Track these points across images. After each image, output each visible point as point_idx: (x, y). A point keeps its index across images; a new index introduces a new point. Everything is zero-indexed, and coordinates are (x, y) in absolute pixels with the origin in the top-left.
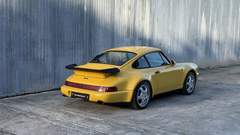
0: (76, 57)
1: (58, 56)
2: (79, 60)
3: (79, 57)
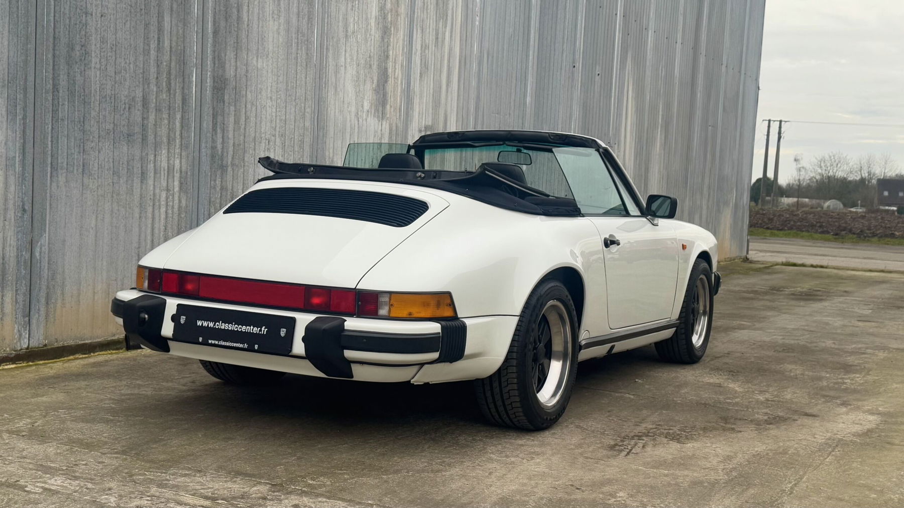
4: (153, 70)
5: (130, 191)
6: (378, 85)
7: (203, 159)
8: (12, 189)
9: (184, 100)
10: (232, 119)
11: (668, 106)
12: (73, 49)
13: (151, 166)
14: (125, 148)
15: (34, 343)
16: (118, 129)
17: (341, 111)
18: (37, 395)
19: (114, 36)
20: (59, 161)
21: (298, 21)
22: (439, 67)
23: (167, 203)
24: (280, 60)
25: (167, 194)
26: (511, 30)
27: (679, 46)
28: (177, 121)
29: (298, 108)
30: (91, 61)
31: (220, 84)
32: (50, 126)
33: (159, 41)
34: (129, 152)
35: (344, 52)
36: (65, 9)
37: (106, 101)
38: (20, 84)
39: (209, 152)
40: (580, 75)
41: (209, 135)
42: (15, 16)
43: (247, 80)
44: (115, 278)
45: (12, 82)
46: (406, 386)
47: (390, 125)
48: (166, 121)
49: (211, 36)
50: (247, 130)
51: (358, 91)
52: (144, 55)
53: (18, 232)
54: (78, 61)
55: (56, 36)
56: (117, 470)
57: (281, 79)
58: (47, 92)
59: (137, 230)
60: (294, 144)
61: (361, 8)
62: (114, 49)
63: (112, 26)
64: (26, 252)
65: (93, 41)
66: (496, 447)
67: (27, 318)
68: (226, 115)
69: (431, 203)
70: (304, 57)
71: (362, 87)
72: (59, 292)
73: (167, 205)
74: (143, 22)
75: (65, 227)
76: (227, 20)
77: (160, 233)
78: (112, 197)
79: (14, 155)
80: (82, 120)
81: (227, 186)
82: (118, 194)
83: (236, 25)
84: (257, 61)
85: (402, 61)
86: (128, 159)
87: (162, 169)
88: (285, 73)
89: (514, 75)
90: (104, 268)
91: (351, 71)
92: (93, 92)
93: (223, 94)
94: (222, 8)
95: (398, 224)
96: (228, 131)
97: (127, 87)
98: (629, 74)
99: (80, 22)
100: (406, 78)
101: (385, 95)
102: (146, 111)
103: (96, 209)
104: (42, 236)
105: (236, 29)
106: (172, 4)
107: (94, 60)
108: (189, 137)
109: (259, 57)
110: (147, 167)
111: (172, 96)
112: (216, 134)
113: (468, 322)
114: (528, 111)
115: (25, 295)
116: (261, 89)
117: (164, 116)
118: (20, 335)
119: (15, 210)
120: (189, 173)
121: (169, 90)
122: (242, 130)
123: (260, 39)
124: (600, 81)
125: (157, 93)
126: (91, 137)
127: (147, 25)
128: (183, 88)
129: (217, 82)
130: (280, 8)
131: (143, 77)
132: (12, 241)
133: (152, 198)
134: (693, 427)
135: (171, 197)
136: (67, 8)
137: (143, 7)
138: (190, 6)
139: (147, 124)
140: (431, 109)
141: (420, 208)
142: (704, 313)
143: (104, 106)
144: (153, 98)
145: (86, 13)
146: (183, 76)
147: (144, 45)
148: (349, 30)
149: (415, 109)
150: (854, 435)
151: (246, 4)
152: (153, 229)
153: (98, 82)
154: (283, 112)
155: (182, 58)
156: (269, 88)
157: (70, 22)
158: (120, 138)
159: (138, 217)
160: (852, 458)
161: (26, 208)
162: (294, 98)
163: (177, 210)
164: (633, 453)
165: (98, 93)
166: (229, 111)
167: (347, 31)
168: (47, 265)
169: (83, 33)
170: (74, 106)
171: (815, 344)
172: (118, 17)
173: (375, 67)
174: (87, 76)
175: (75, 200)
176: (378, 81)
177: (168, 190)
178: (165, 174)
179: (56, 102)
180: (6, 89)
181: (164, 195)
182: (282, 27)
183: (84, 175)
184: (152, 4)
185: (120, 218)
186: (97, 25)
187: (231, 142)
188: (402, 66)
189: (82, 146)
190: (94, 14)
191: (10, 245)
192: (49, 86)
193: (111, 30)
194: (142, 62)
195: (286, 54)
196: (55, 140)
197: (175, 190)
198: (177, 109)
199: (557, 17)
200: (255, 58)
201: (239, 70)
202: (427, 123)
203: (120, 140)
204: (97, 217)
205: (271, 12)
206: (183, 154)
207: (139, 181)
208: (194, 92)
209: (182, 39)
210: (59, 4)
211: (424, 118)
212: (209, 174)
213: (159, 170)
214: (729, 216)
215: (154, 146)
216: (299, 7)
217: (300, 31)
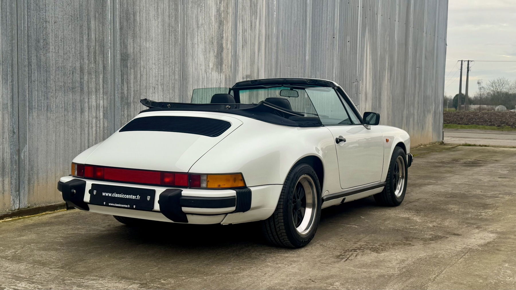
0: (86, 114)
1: (31, 108)
2: (94, 125)
3: (94, 115)
4: (86, 51)
5: (75, 119)
6: (217, 54)
7: (117, 99)
8: (7, 121)
9: (104, 67)
10: (132, 77)
11: (391, 57)
12: (39, 42)
13: (86, 105)
14: (71, 96)
15: (22, 206)
16: (67, 85)
17: (196, 69)
18: (21, 236)
19: (62, 34)
20: (33, 105)
21: (169, 20)
22: (253, 42)
23: (96, 125)
24: (159, 42)
25: (96, 120)
26: (296, 19)
27: (397, 23)
28: (100, 79)
29: (171, 68)
30: (49, 48)
31: (125, 58)
32: (27, 85)
33: (88, 35)
34: (73, 97)
35: (197, 36)
36: (33, 20)
37: (59, 70)
38: (9, 63)
39: (120, 96)
40: (338, 42)
41: (119, 86)
42: (5, 25)
43: (140, 55)
44: (67, 168)
45: (4, 62)
46: (218, 226)
47: (226, 76)
48: (94, 80)
49: (119, 31)
50: (141, 82)
51: (205, 57)
52: (80, 43)
53: (11, 145)
54: (42, 48)
55: (29, 35)
56: (56, 278)
57: (160, 53)
58: (25, 67)
59: (79, 140)
60: (169, 89)
61: (206, 11)
62: (63, 41)
63: (61, 28)
64: (16, 156)
65: (51, 37)
66: (272, 258)
67: (18, 192)
68: (129, 75)
69: (233, 123)
70: (173, 40)
71: (208, 55)
72: (36, 177)
73: (96, 126)
74: (79, 25)
75: (38, 141)
76: (127, 22)
77: (93, 142)
78: (64, 123)
79: (7, 102)
80: (45, 81)
81: (131, 114)
82: (68, 121)
83: (133, 24)
84: (146, 43)
85: (231, 39)
86: (73, 101)
87: (93, 107)
88: (163, 49)
89: (298, 45)
90: (61, 163)
91: (201, 46)
92: (51, 65)
93: (127, 63)
94: (124, 15)
95: (213, 135)
96: (130, 83)
97: (71, 62)
98: (367, 40)
99: (42, 27)
100: (234, 49)
101: (222, 59)
102: (82, 74)
103: (55, 130)
104: (24, 146)
105: (133, 26)
106: (95, 14)
107: (51, 47)
108: (107, 88)
109: (147, 42)
110: (84, 105)
111: (97, 65)
112: (123, 85)
113: (252, 189)
114: (307, 64)
115: (16, 179)
116: (149, 59)
117: (93, 77)
118: (14, 202)
119: (9, 132)
120: (108, 108)
121: (95, 62)
122: (139, 83)
123: (147, 31)
124: (350, 45)
125: (88, 64)
126: (51, 90)
127: (81, 27)
128: (103, 61)
129: (123, 56)
130: (158, 13)
131: (80, 56)
132: (7, 150)
133: (87, 122)
134: (387, 244)
135: (98, 122)
136: (35, 19)
137: (79, 16)
138: (106, 15)
139: (83, 82)
140: (249, 67)
141: (226, 125)
142: (402, 177)
143: (58, 73)
144: (86, 67)
145: (46, 22)
146: (103, 53)
147: (80, 38)
148: (199, 24)
149: (240, 66)
150: (479, 246)
151: (138, 12)
152: (88, 140)
153: (54, 60)
154: (162, 71)
155: (102, 44)
156: (154, 58)
157: (37, 26)
158: (68, 90)
159: (80, 134)
160: (474, 259)
161: (15, 131)
162: (168, 63)
163: (102, 129)
164: (349, 260)
165: (54, 66)
166: (131, 72)
167: (198, 24)
168: (28, 162)
169: (44, 32)
170: (41, 73)
171: (470, 193)
172: (64, 22)
173: (215, 43)
174: (47, 57)
175: (43, 125)
176: (217, 51)
177: (96, 118)
178: (94, 109)
179: (30, 72)
180: (1, 66)
181: (94, 120)
182: (160, 24)
183: (48, 111)
184: (84, 14)
185: (69, 134)
186: (52, 28)
187: (132, 89)
188: (231, 42)
189: (46, 96)
190: (50, 22)
191: (7, 152)
192: (26, 63)
193: (60, 30)
194: (79, 48)
195: (163, 39)
196: (31, 92)
197: (101, 118)
198: (100, 72)
199: (322, 10)
200: (145, 42)
201: (135, 49)
202: (247, 74)
203: (68, 91)
204: (56, 134)
205: (153, 16)
206: (105, 97)
207: (80, 114)
208: (110, 62)
209: (102, 33)
210: (30, 17)
211: (245, 71)
212: (120, 108)
213: (91, 107)
214: (431, 118)
215: (87, 93)
216: (169, 12)
217: (171, 25)
